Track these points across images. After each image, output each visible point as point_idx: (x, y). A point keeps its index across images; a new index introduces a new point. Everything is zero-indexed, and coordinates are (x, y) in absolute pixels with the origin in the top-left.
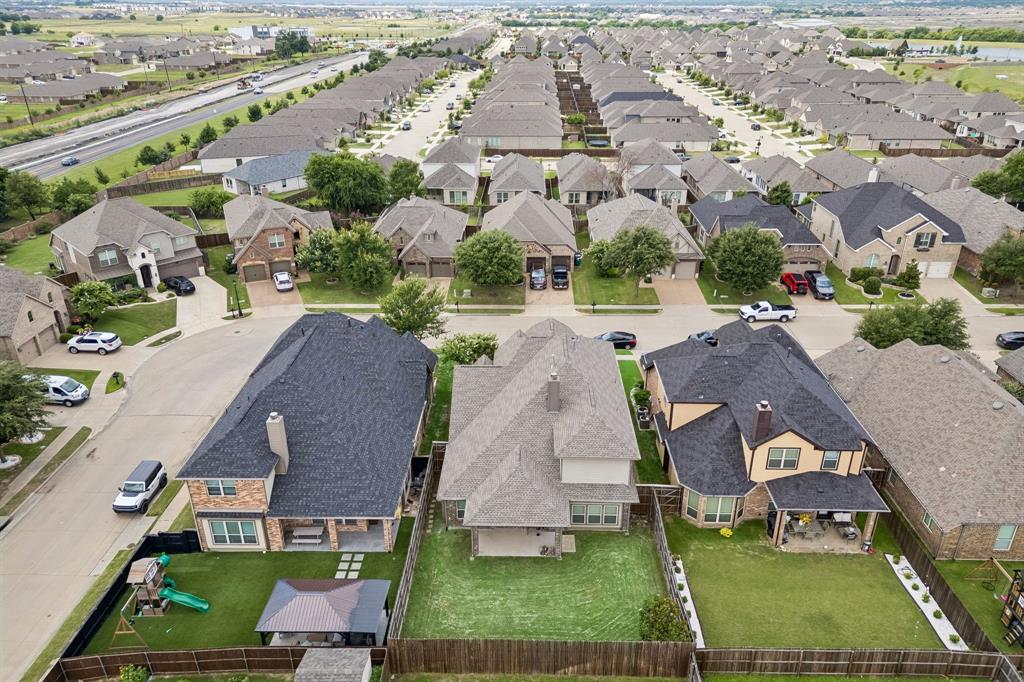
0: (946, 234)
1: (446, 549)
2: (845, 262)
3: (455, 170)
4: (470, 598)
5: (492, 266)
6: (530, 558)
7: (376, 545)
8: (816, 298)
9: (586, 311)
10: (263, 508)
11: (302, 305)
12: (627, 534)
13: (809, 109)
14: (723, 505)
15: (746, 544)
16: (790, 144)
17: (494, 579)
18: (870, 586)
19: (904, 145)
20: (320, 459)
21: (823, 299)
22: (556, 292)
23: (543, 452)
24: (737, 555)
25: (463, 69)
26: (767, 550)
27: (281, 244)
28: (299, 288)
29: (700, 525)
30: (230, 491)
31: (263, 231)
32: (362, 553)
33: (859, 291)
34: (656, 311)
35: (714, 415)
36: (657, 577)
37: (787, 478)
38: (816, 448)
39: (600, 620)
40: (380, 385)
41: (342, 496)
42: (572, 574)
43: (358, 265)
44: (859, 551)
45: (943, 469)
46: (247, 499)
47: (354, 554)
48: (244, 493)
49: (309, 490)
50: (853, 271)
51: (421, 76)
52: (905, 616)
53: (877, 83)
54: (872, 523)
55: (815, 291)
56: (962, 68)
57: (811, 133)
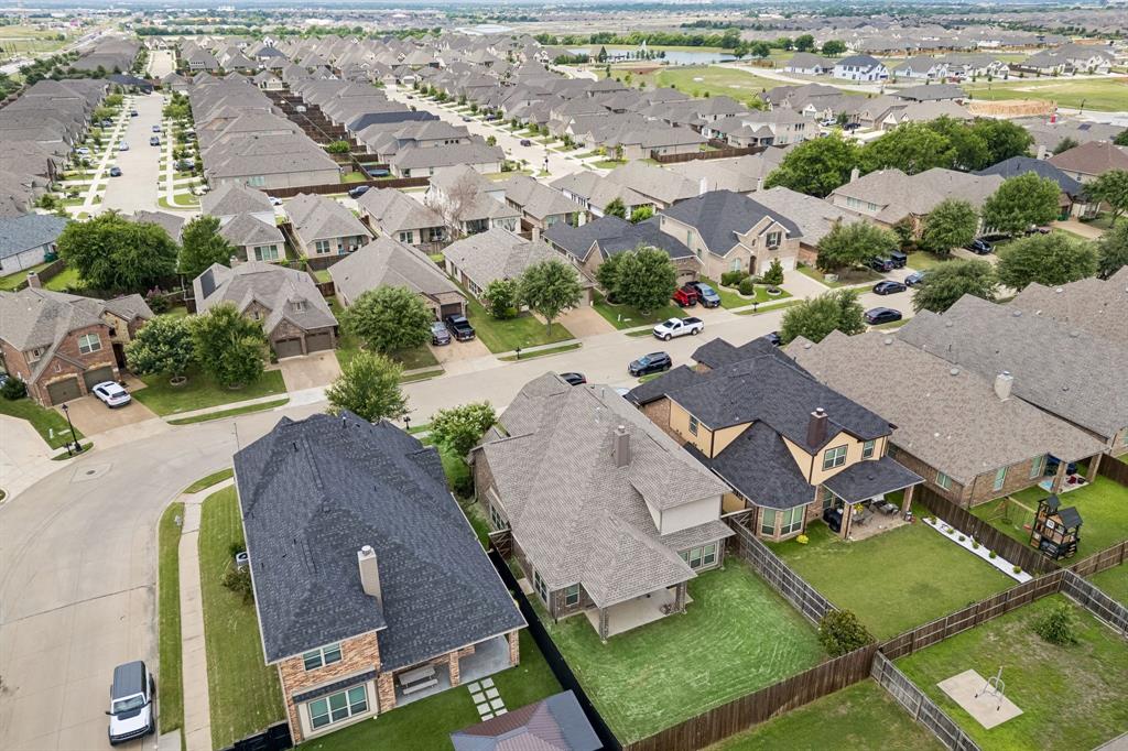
0: (788, 231)
1: (570, 641)
2: (712, 270)
3: (253, 223)
4: (632, 681)
5: (403, 327)
6: (657, 621)
7: (497, 664)
8: (706, 307)
9: (510, 359)
10: (376, 664)
11: (157, 419)
12: (723, 569)
13: (572, 122)
14: (796, 515)
15: (823, 544)
16: (568, 158)
17: (640, 654)
18: (932, 549)
19: (671, 152)
20: (415, 586)
21: (712, 307)
22: (464, 344)
23: (632, 510)
24: (823, 556)
25: (131, 92)
26: (841, 544)
27: (96, 346)
28: (137, 398)
29: (778, 540)
30: (333, 656)
31: (70, 334)
32: (487, 677)
33: (736, 295)
34: (577, 346)
35: (752, 433)
36: (778, 599)
37: (838, 475)
38: (859, 441)
39: (764, 655)
40: (411, 486)
41: (459, 619)
42: (707, 623)
43: (231, 354)
44: (903, 523)
45: (937, 435)
46: (356, 659)
47: (479, 681)
48: (351, 654)
49: (418, 626)
50: (723, 276)
51: (88, 105)
52: (972, 564)
53: (608, 91)
54: (911, 495)
55: (702, 301)
56: (659, 72)
57: (582, 145)
